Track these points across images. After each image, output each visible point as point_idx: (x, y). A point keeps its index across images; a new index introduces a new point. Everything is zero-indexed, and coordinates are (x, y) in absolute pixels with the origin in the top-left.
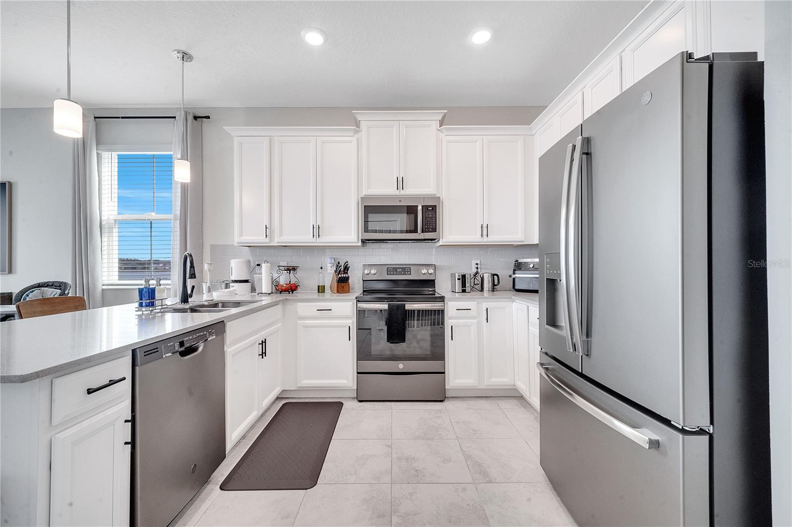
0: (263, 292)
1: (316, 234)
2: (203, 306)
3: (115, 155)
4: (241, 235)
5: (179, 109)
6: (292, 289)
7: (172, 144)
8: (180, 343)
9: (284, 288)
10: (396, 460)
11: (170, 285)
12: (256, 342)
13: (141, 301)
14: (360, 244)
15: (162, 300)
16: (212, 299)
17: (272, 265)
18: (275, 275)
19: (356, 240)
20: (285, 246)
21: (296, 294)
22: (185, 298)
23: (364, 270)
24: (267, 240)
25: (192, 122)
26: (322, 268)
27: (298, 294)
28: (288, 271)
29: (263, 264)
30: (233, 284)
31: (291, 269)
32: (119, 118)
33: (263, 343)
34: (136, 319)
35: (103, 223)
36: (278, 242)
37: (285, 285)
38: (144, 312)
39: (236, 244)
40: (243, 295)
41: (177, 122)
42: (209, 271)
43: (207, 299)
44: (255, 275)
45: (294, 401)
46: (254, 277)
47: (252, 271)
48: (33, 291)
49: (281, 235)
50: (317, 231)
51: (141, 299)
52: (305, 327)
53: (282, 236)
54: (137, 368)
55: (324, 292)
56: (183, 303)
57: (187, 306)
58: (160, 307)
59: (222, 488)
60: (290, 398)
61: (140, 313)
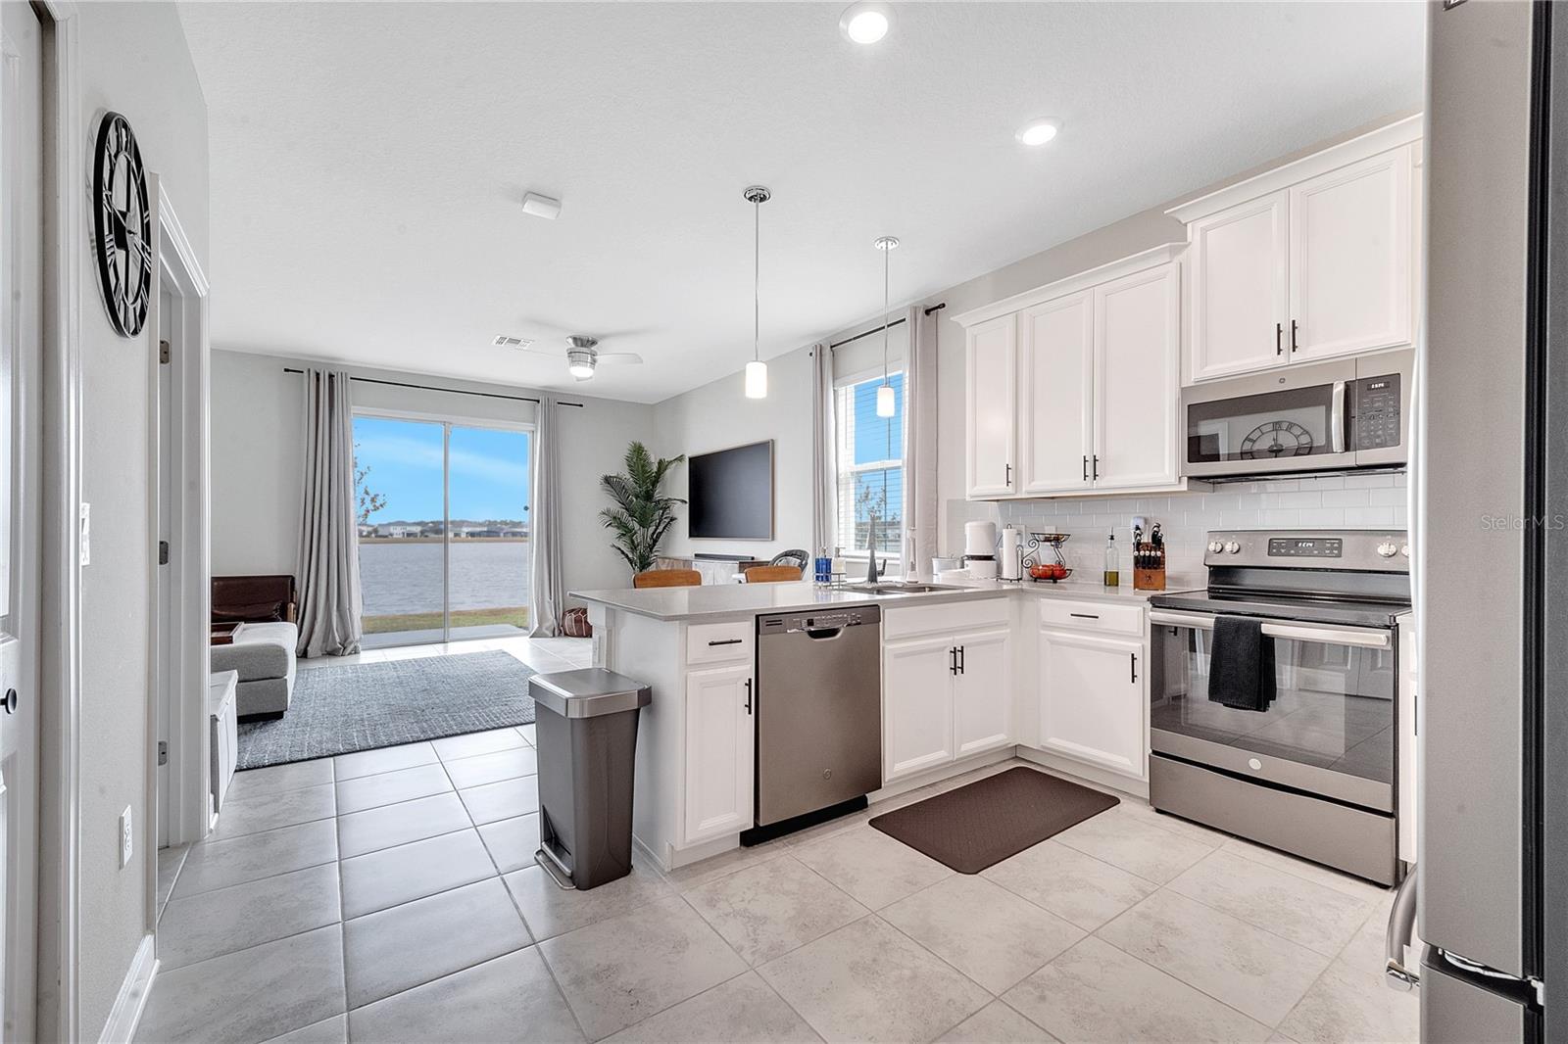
0: (1003, 577)
1: (1090, 472)
3: (851, 388)
4: (975, 483)
5: (909, 307)
6: (1054, 575)
7: (901, 359)
8: (808, 620)
9: (1041, 572)
10: (1134, 914)
11: (898, 559)
12: (945, 647)
14: (1184, 487)
15: (840, 574)
19: (1173, 480)
20: (1053, 498)
21: (1057, 585)
22: (873, 577)
23: (1209, 543)
24: (1010, 489)
25: (923, 318)
26: (1112, 538)
28: (1053, 543)
29: (1005, 530)
30: (969, 562)
31: (1056, 540)
32: (850, 340)
33: (958, 651)
36: (1026, 492)
37: (1042, 568)
39: (968, 499)
41: (906, 326)
44: (997, 549)
45: (1038, 769)
47: (996, 541)
48: (781, 561)
50: (1092, 467)
52: (1054, 642)
53: (1033, 480)
54: (760, 636)
55: (1117, 585)
56: (869, 582)
57: (874, 585)
59: (872, 823)
60: (1034, 763)
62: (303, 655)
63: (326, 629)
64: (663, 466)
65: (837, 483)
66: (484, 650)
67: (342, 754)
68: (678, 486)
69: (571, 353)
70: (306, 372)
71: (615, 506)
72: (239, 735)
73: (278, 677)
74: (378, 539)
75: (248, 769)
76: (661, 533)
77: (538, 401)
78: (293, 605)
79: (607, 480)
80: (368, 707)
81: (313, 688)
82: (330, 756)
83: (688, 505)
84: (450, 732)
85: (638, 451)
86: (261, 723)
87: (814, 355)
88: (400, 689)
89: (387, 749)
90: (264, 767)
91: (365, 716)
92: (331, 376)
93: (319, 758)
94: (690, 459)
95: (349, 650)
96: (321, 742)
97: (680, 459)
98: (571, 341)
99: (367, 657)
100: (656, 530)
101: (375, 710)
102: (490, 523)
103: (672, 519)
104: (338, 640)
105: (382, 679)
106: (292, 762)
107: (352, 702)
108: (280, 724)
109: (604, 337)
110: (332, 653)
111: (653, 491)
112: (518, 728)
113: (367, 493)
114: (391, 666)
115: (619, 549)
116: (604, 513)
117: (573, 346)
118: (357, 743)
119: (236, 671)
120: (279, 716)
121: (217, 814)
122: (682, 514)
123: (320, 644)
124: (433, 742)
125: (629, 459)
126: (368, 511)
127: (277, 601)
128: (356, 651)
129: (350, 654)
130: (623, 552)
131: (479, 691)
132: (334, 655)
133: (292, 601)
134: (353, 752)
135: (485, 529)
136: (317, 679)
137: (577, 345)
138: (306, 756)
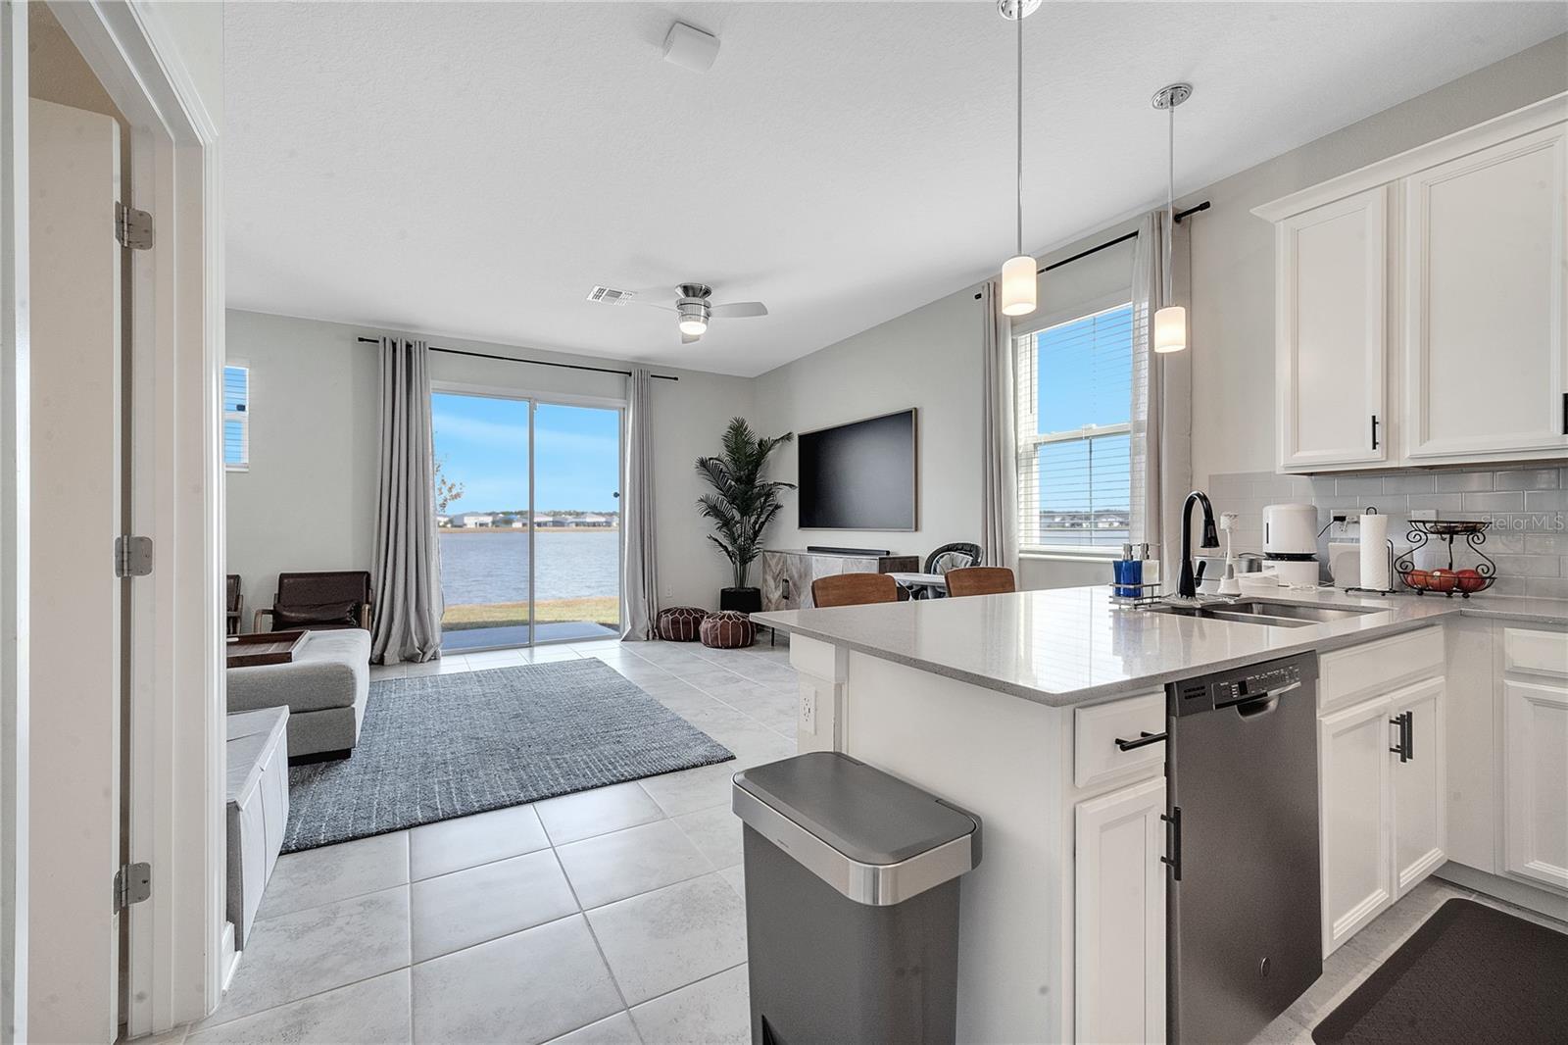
0: (1363, 588)
2: (1224, 606)
3: (1033, 336)
4: (1296, 447)
5: (1141, 216)
7: (1131, 286)
8: (1240, 685)
9: (1436, 581)
12: (1388, 716)
13: (1119, 586)
15: (1152, 586)
16: (1237, 593)
17: (1392, 516)
18: (1401, 546)
20: (1433, 467)
21: (1478, 601)
22: (1188, 586)
24: (1378, 454)
25: (1172, 228)
27: (1483, 603)
28: (1448, 536)
29: (1364, 518)
30: (1270, 563)
31: (1456, 530)
33: (1405, 722)
34: (1110, 616)
35: (1020, 451)
36: (1412, 458)
37: (1438, 574)
38: (1123, 607)
39: (1280, 471)
40: (1302, 589)
41: (1141, 242)
42: (1231, 533)
43: (1226, 592)
44: (1330, 544)
46: (1327, 548)
47: (1320, 532)
48: (942, 557)
49: (1425, 435)
51: (1118, 582)
53: (1427, 438)
56: (1185, 596)
57: (1192, 603)
58: (1148, 601)
60: (1472, 890)
61: (1116, 607)
62: (377, 662)
63: (404, 633)
64: (764, 447)
65: (1016, 457)
66: (576, 657)
67: (420, 824)
68: (784, 468)
69: (681, 305)
70: (381, 343)
71: (713, 493)
72: (292, 786)
73: (344, 706)
74: (454, 529)
75: (298, 850)
76: (763, 523)
77: (630, 374)
78: (367, 607)
79: (703, 463)
80: (451, 740)
81: (388, 709)
82: (405, 828)
83: (796, 492)
84: (556, 789)
85: (738, 430)
86: (324, 764)
87: (985, 295)
88: (488, 713)
89: (479, 816)
90: (319, 846)
91: (449, 756)
92: (409, 346)
93: (390, 831)
94: (802, 438)
95: (429, 655)
96: (393, 802)
97: (788, 437)
98: (680, 291)
99: (450, 665)
100: (758, 518)
101: (460, 747)
102: (555, 514)
103: (778, 507)
104: (417, 644)
105: (466, 698)
106: (355, 838)
107: (433, 733)
108: (347, 768)
109: (720, 284)
110: (410, 659)
111: (755, 474)
112: (642, 782)
113: (443, 482)
114: (475, 678)
115: (716, 540)
116: (702, 500)
117: (683, 296)
118: (441, 806)
119: (287, 706)
120: (345, 754)
121: (239, 952)
122: (790, 503)
123: (398, 649)
124: (536, 804)
125: (726, 439)
126: (446, 500)
127: (352, 601)
128: (435, 658)
129: (430, 659)
130: (721, 545)
131: (581, 719)
132: (413, 661)
133: (367, 602)
134: (436, 822)
135: (551, 519)
136: (393, 696)
137: (687, 295)
138: (373, 827)
